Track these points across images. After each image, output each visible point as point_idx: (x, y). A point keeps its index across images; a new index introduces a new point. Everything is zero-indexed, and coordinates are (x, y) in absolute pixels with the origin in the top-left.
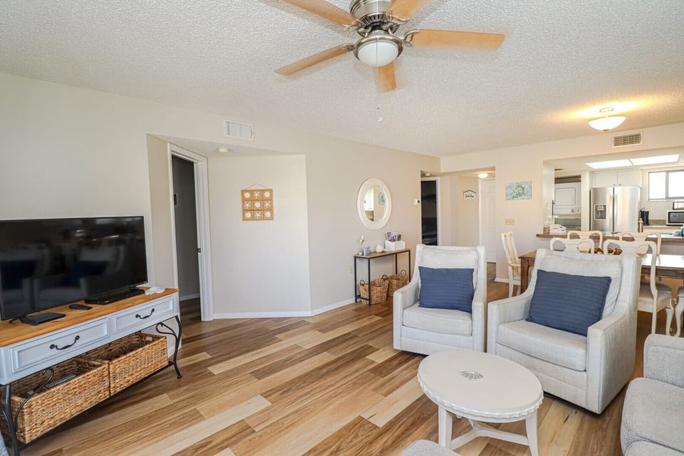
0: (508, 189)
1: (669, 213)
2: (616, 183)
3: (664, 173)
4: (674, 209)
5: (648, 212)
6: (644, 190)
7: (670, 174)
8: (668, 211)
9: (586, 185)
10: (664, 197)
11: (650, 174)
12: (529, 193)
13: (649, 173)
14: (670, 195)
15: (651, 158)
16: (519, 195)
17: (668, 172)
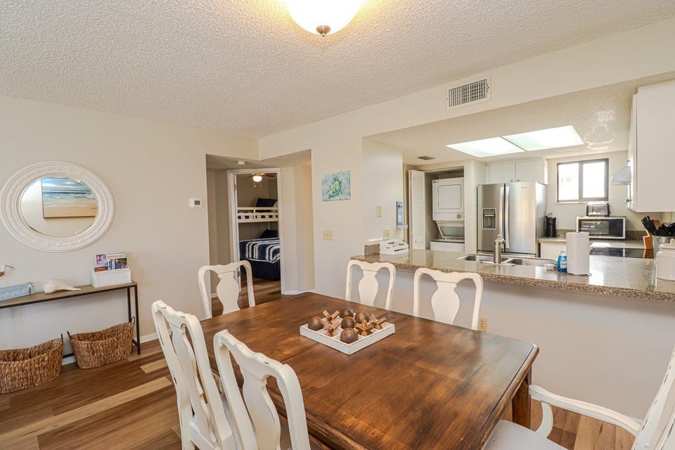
0: (325, 184)
1: (580, 221)
2: (514, 179)
3: (578, 165)
4: (587, 215)
5: (555, 219)
6: (552, 189)
7: (585, 166)
8: (578, 218)
9: (471, 180)
10: (578, 198)
11: (560, 166)
12: (347, 191)
13: (558, 164)
14: (585, 196)
15: (530, 133)
16: (337, 192)
17: (581, 162)
